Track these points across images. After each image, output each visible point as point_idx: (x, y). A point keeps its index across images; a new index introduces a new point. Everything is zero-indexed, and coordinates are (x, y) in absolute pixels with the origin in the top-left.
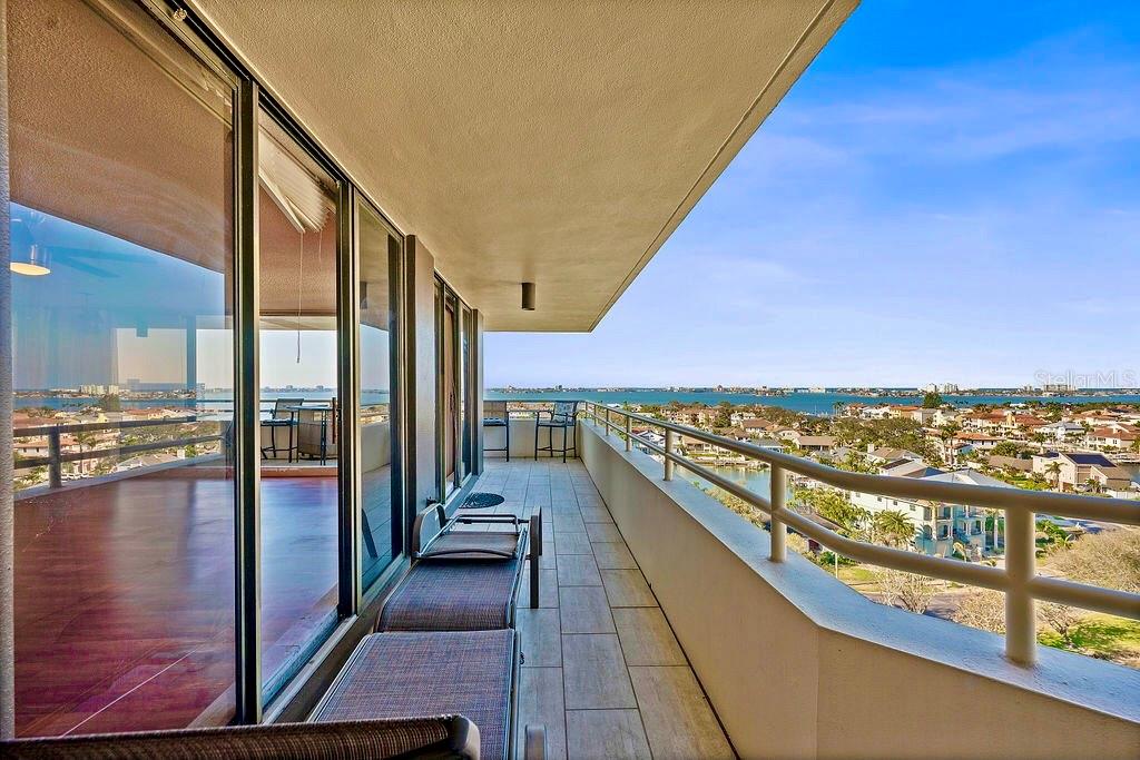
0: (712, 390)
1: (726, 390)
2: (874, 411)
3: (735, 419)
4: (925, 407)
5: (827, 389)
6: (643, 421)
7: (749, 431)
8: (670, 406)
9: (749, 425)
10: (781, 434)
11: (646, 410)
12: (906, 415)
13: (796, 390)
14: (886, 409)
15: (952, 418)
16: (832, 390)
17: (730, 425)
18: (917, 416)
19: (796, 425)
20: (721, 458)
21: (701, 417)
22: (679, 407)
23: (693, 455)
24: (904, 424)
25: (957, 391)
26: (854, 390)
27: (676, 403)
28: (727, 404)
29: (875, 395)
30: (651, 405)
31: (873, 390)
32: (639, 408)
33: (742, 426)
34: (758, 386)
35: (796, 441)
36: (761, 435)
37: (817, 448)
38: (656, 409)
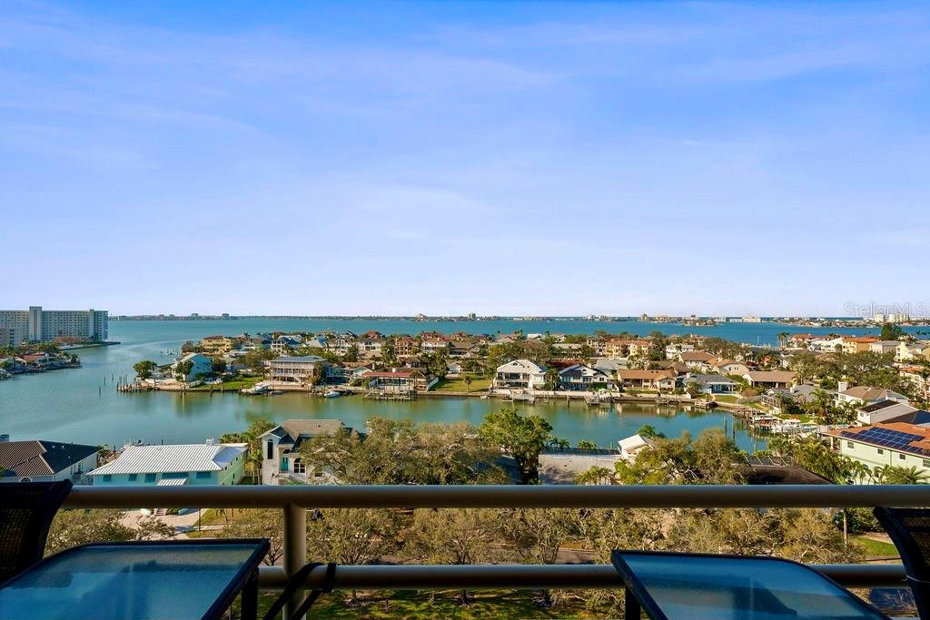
0: (636, 319)
1: (651, 319)
2: (824, 343)
3: (671, 352)
4: (882, 339)
5: (762, 319)
6: (569, 353)
7: (688, 364)
8: (596, 337)
9: (688, 357)
10: (727, 368)
11: (570, 340)
12: (863, 347)
13: (728, 319)
14: (839, 341)
15: (919, 351)
16: (768, 319)
17: (665, 357)
18: (877, 348)
19: (739, 357)
20: (663, 396)
21: (633, 349)
22: (607, 338)
23: (631, 393)
24: (865, 358)
25: (909, 321)
26: (792, 320)
27: (602, 333)
28: (658, 334)
29: (817, 325)
30: (575, 335)
31: (813, 319)
32: (563, 339)
33: (681, 360)
34: (687, 315)
35: (747, 377)
36: (704, 370)
37: (771, 385)
38: (582, 340)
